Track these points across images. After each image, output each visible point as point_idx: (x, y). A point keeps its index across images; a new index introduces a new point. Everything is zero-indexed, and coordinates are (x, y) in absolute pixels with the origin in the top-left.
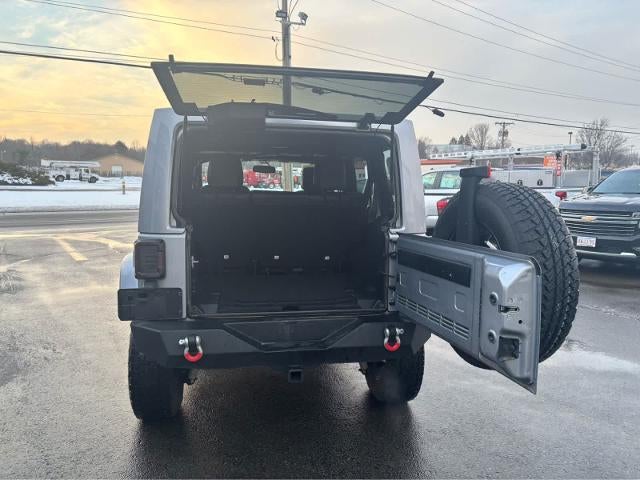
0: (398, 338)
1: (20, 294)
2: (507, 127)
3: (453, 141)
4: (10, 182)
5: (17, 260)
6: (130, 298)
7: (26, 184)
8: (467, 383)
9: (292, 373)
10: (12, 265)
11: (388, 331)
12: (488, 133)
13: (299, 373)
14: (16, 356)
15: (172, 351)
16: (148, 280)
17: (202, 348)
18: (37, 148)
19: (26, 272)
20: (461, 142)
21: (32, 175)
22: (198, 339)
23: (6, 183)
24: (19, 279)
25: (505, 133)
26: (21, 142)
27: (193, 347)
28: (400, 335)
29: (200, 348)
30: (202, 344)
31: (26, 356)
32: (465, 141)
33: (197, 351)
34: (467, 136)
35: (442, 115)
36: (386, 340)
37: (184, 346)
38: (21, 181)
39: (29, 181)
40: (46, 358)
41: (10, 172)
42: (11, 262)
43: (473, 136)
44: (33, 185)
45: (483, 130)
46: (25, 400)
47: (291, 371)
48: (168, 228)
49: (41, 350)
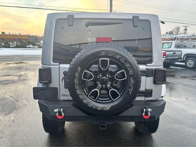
0: (149, 113)
1: (26, 82)
2: (187, 28)
3: (167, 33)
4: (32, 47)
5: (28, 70)
6: (38, 91)
7: (36, 48)
8: (177, 126)
9: (102, 126)
10: (26, 72)
11: (145, 110)
12: (180, 30)
13: (105, 126)
14: (17, 103)
15: (52, 114)
16: (45, 84)
17: (64, 113)
18: (40, 38)
19: (29, 74)
20: (169, 33)
21: (38, 45)
22: (62, 110)
23: (31, 48)
24: (26, 77)
25: (186, 30)
26: (36, 36)
27: (60, 113)
28: (150, 112)
29: (63, 113)
30: (64, 111)
31: (20, 104)
32: (171, 33)
33: (62, 114)
34: (172, 31)
35: (164, 23)
36: (144, 114)
37: (56, 112)
38: (35, 47)
39: (37, 47)
40: (25, 105)
41: (32, 44)
42: (26, 71)
43: (174, 31)
44: (38, 48)
45: (178, 29)
46: (13, 121)
47: (101, 125)
48: (52, 63)
49: (25, 102)
